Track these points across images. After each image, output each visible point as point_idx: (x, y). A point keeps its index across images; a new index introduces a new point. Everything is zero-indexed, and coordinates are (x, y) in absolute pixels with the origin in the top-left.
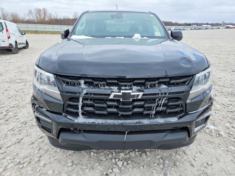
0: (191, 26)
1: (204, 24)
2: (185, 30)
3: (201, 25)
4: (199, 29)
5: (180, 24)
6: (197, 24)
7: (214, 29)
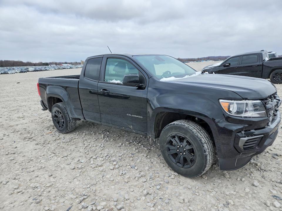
0: (49, 65)
1: (63, 63)
2: (47, 70)
3: (60, 64)
4: (64, 69)
5: (33, 63)
6: (56, 64)
7: (79, 68)
